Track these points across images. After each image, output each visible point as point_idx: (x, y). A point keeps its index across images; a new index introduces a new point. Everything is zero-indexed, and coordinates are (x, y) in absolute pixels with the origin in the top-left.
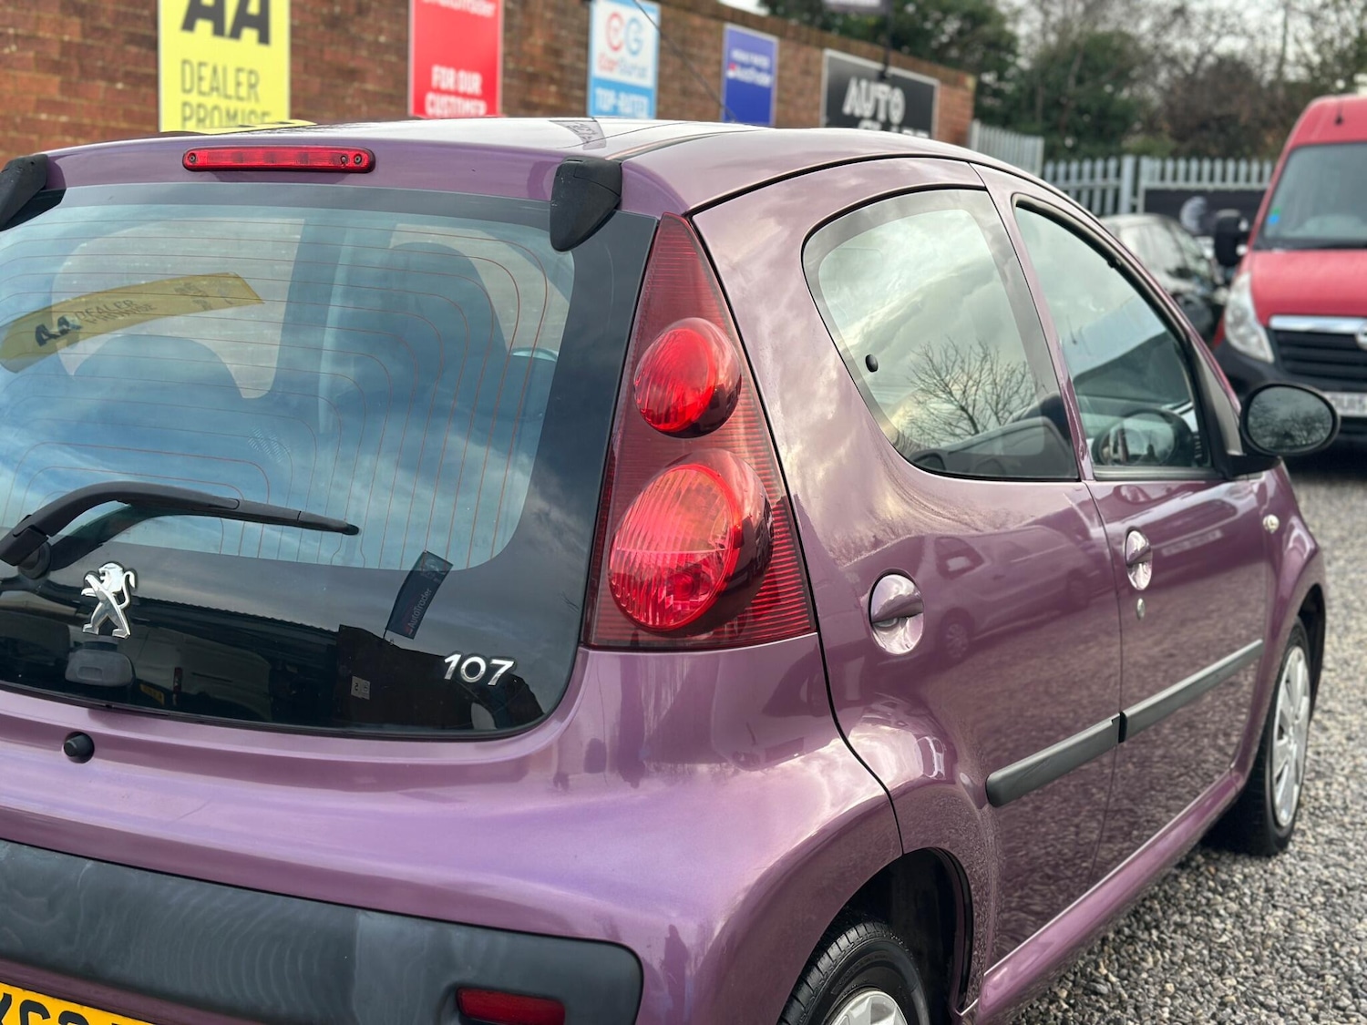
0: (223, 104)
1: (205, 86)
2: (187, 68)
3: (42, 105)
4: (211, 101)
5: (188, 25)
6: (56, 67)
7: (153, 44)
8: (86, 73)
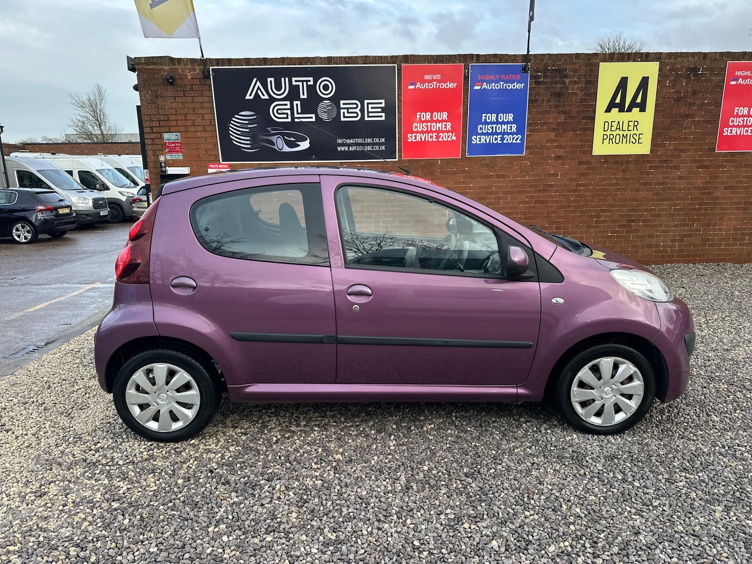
0: (621, 133)
1: (614, 128)
2: (606, 124)
3: (548, 141)
4: (615, 133)
5: (608, 110)
6: (554, 130)
7: (593, 118)
8: (565, 130)
